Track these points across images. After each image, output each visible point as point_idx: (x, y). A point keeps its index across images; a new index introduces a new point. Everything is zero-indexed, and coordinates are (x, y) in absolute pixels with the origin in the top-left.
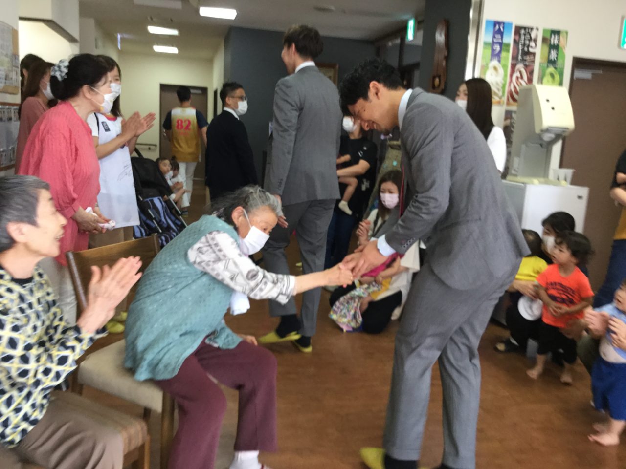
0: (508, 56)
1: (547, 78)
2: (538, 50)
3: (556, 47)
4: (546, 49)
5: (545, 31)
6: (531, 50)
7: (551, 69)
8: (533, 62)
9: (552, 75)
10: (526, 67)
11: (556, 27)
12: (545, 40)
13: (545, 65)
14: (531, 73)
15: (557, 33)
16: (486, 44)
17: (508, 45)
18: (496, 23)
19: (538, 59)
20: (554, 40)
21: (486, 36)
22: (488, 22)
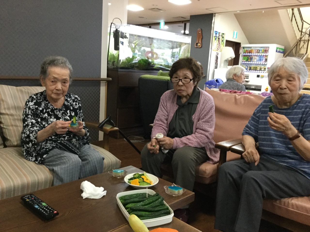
0: (217, 39)
1: (222, 44)
2: (221, 38)
3: (223, 37)
4: (222, 38)
5: (222, 33)
6: (220, 38)
7: (222, 43)
8: (220, 41)
9: (223, 44)
10: (219, 42)
11: (223, 33)
12: (222, 35)
13: (221, 41)
14: (219, 43)
15: (223, 34)
16: (214, 36)
17: (217, 37)
18: (216, 32)
19: (221, 40)
20: (223, 36)
21: (214, 35)
22: (215, 31)
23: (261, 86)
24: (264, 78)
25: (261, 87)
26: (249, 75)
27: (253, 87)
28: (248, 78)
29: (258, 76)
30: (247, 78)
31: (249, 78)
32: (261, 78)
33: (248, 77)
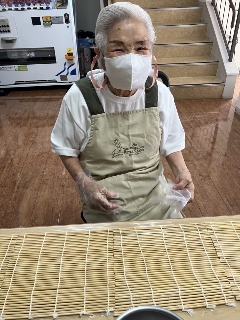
23: (54, 48)
24: (52, 24)
25: (52, 50)
26: (7, 20)
27: (33, 55)
28: (9, 31)
29: (36, 21)
30: (6, 31)
31: (11, 28)
32: (45, 25)
33: (8, 26)
